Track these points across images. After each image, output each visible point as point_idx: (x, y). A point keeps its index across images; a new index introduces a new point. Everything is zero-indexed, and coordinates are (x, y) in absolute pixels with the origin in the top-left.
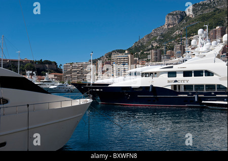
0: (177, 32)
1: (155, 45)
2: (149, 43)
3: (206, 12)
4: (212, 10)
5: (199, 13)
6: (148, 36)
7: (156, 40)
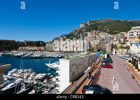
0: (84, 30)
1: (77, 33)
2: (75, 33)
3: (93, 24)
4: (95, 23)
5: (91, 24)
6: (75, 30)
7: (77, 32)
